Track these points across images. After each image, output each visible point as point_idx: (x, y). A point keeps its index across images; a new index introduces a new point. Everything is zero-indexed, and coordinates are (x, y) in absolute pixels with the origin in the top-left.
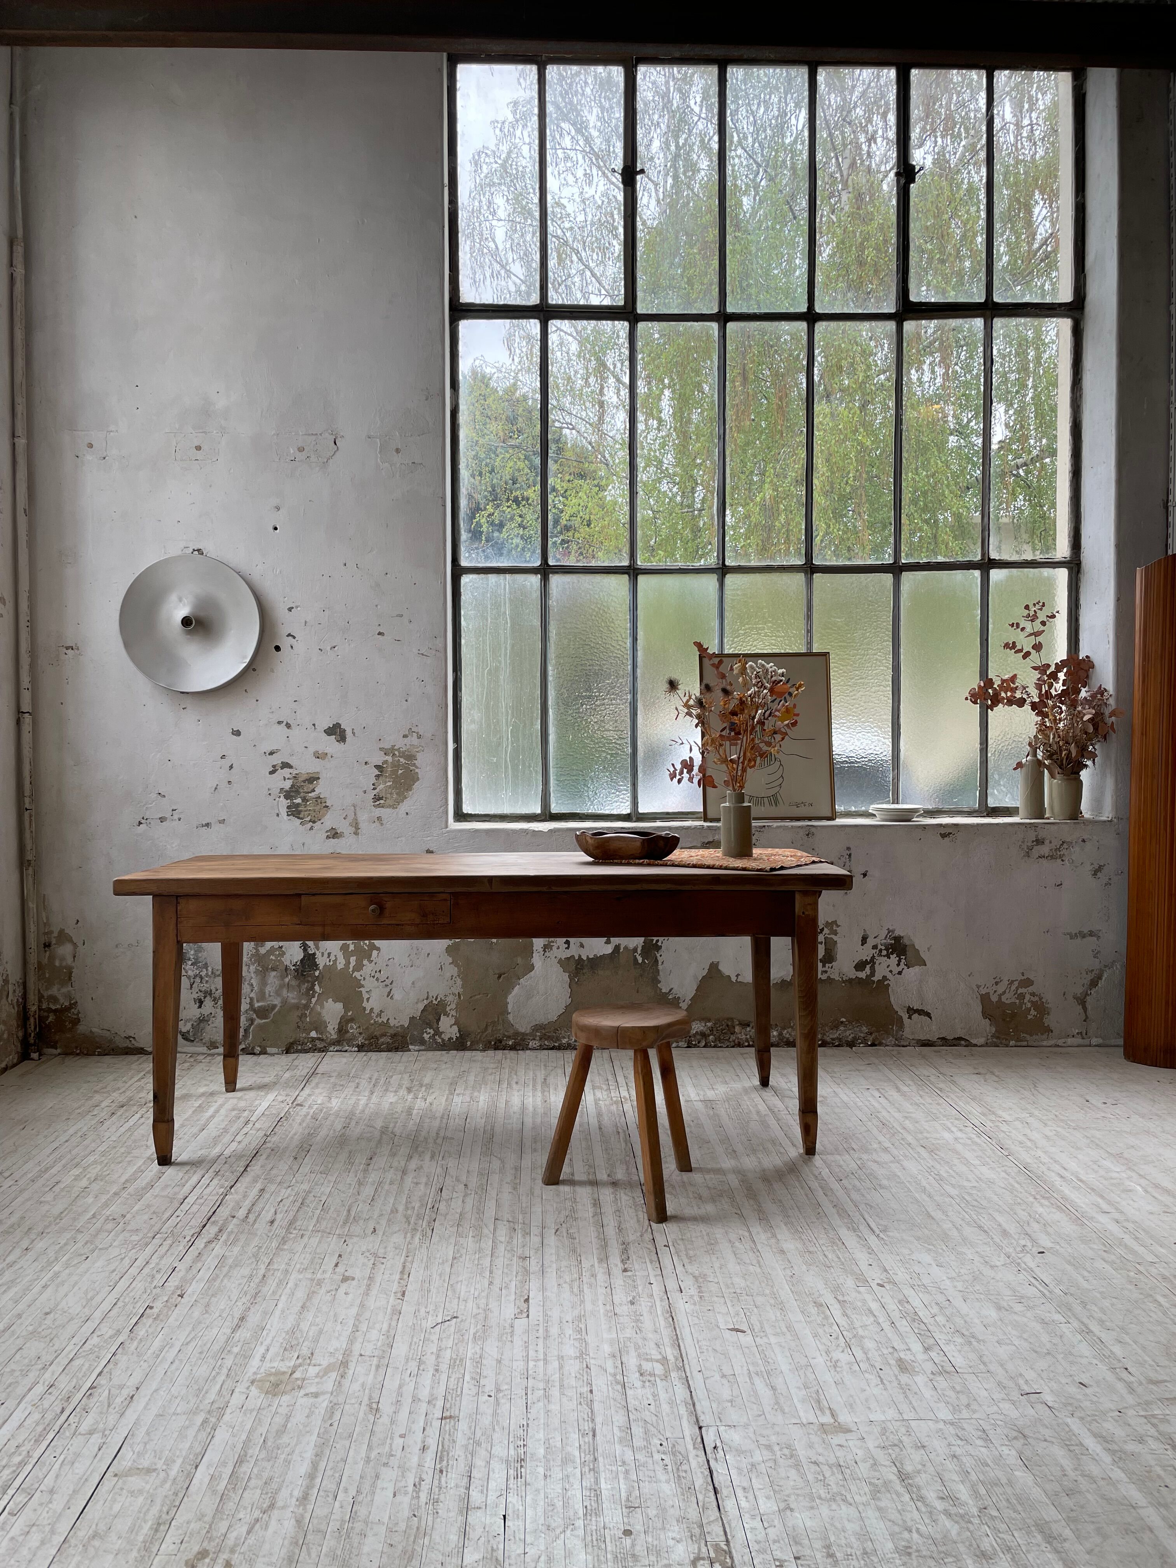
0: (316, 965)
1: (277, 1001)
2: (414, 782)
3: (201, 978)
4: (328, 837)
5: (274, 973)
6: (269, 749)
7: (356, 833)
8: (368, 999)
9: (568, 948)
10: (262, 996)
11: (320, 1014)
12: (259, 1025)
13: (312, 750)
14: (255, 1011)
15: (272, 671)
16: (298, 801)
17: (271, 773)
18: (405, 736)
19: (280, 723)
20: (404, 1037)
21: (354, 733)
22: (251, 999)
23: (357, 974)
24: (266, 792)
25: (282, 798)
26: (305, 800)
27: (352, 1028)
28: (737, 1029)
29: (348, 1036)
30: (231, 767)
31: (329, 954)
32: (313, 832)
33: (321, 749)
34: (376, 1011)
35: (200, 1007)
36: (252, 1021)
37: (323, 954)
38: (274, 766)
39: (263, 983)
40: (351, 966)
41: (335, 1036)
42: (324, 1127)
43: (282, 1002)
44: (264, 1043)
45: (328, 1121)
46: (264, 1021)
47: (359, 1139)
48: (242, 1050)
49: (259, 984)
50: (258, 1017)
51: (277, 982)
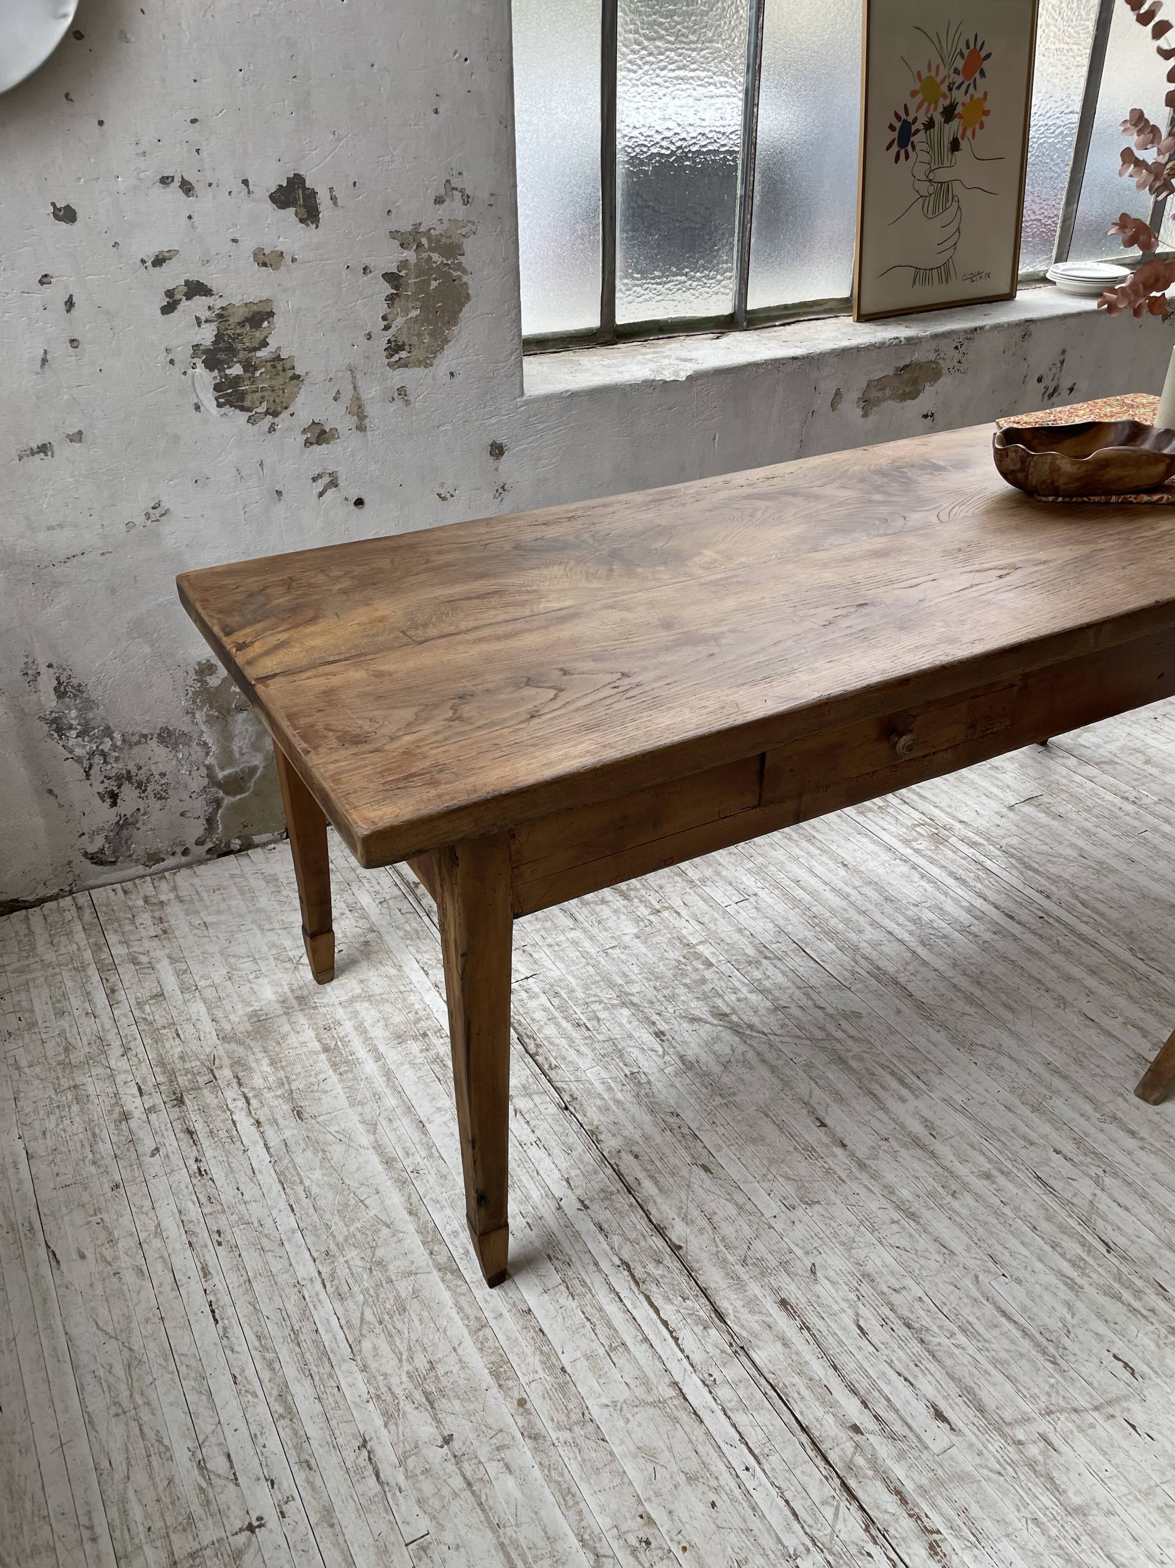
1: (257, 760)
2: (462, 305)
3: (104, 755)
4: (308, 443)
5: (241, 717)
6: (150, 251)
7: (361, 428)
10: (227, 757)
12: (232, 806)
13: (248, 246)
14: (219, 785)
15: (123, 37)
16: (236, 370)
17: (168, 309)
18: (439, 201)
19: (165, 181)
21: (333, 199)
22: (209, 768)
24: (163, 358)
25: (200, 369)
26: (249, 367)
30: (70, 304)
32: (277, 434)
33: (271, 241)
35: (114, 804)
36: (218, 802)
38: (170, 293)
39: (226, 736)
42: (624, 1045)
43: (266, 760)
44: (246, 831)
45: (611, 1027)
46: (238, 797)
47: (726, 1065)
48: (209, 851)
49: (218, 740)
50: (227, 793)
51: (250, 729)
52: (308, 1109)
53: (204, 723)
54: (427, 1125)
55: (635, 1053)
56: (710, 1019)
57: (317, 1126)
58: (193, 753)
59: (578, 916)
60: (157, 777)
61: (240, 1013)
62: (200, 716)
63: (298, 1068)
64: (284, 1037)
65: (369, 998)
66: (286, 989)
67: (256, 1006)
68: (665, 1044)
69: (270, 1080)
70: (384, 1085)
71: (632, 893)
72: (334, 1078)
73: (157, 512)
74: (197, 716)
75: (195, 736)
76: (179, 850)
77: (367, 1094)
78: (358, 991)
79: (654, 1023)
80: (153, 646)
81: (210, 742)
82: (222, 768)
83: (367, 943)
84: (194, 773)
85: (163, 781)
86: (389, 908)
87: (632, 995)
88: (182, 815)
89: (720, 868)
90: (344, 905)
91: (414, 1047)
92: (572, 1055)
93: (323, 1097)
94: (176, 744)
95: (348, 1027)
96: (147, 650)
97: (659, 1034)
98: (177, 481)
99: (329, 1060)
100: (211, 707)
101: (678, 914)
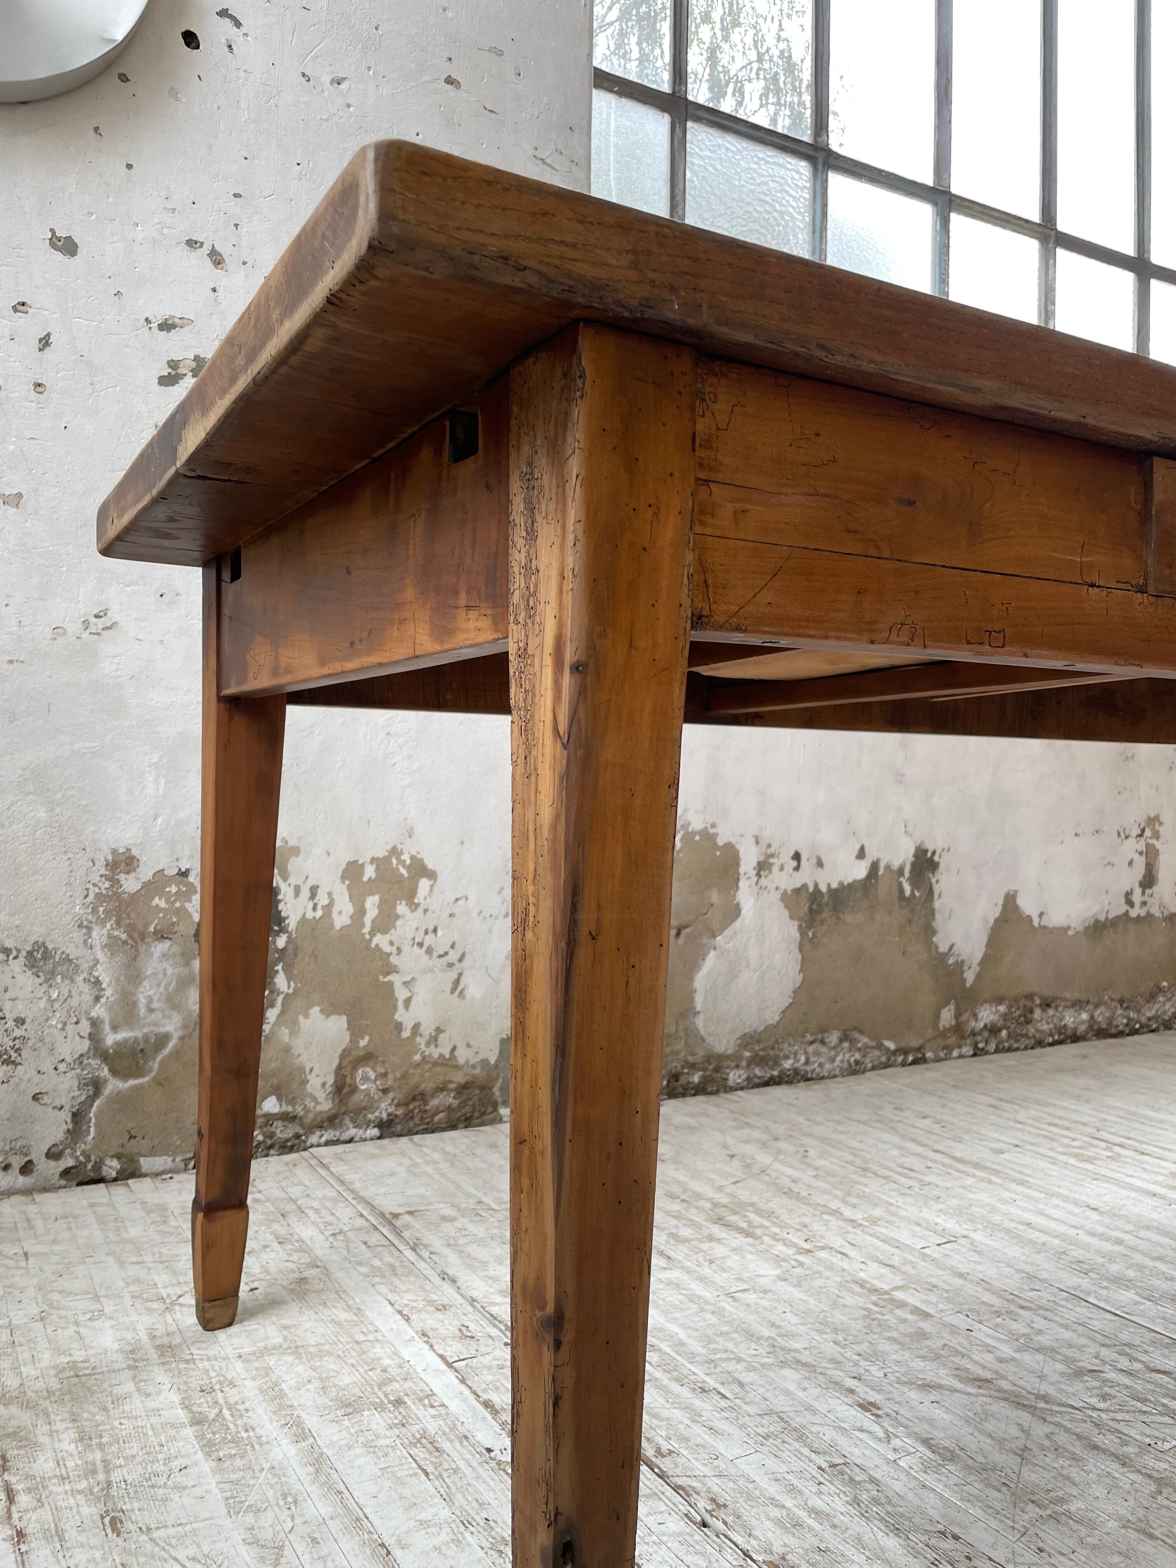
0: (280, 920)
1: (171, 1025)
5: (160, 948)
8: (408, 1002)
9: (797, 868)
10: (126, 1012)
11: (287, 1049)
12: (119, 1098)
14: (105, 1056)
17: (168, 382)
19: (193, 244)
20: (486, 1088)
22: (95, 1023)
23: (381, 941)
27: (365, 1079)
28: (1038, 1013)
29: (357, 1098)
30: (45, 343)
31: (314, 891)
34: (427, 1030)
36: (96, 1085)
37: (297, 890)
38: (172, 364)
39: (132, 976)
40: (368, 920)
41: (326, 1106)
42: (802, 1421)
43: (185, 1026)
44: (132, 1147)
45: (769, 1395)
46: (132, 1082)
47: (1023, 1454)
48: (66, 1173)
49: (118, 980)
50: (114, 1072)
51: (170, 971)
52: (136, 1516)
53: (104, 947)
54: (397, 1552)
55: (829, 1434)
56: (959, 1386)
57: (149, 1546)
58: (74, 993)
59: (671, 1254)
60: (10, 1024)
61: (45, 1363)
62: (99, 935)
63: (134, 1448)
64: (118, 1400)
65: (296, 1350)
66: (143, 1335)
67: (79, 1355)
68: (886, 1423)
69: (70, 1464)
70: (307, 1480)
71: (759, 1232)
72: (206, 1466)
73: (101, 623)
74: (94, 934)
75: (85, 966)
76: (17, 1162)
77: (270, 1494)
78: (279, 1340)
79: (852, 1391)
80: (52, 810)
81: (105, 980)
82: (115, 1028)
83: (303, 1280)
84: (70, 1028)
85: (18, 1033)
86: (347, 1240)
87: (796, 1351)
88: (35, 1097)
89: (891, 1208)
90: (270, 1237)
91: (377, 1421)
92: (700, 1434)
93: (175, 1496)
94: (52, 974)
95: (249, 1388)
96: (43, 814)
97: (867, 1407)
98: (136, 588)
99: (200, 1437)
100: (118, 923)
101: (845, 1255)
